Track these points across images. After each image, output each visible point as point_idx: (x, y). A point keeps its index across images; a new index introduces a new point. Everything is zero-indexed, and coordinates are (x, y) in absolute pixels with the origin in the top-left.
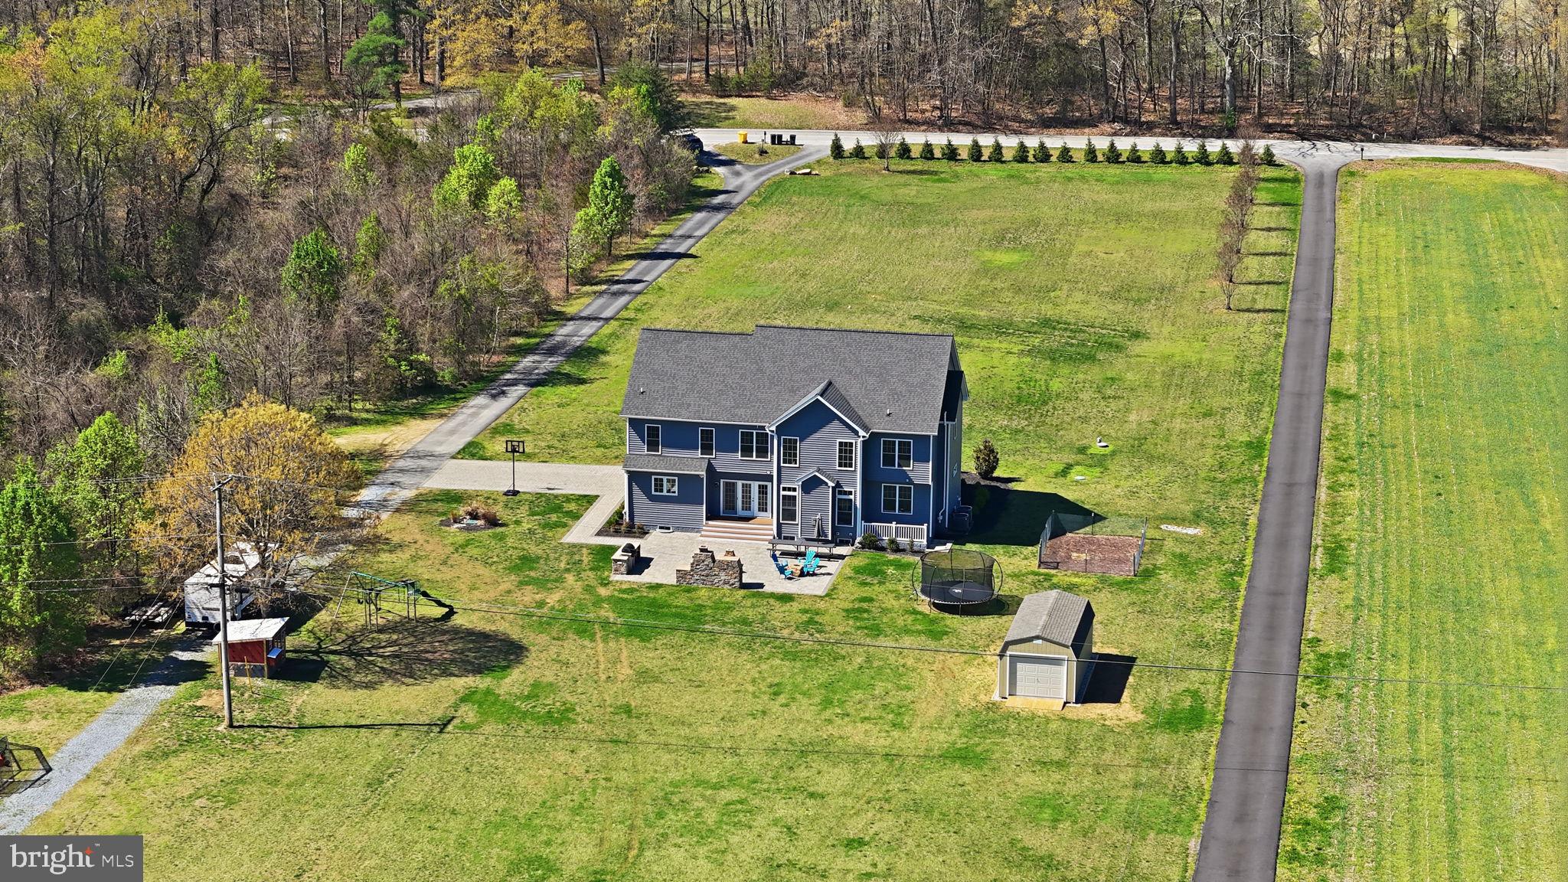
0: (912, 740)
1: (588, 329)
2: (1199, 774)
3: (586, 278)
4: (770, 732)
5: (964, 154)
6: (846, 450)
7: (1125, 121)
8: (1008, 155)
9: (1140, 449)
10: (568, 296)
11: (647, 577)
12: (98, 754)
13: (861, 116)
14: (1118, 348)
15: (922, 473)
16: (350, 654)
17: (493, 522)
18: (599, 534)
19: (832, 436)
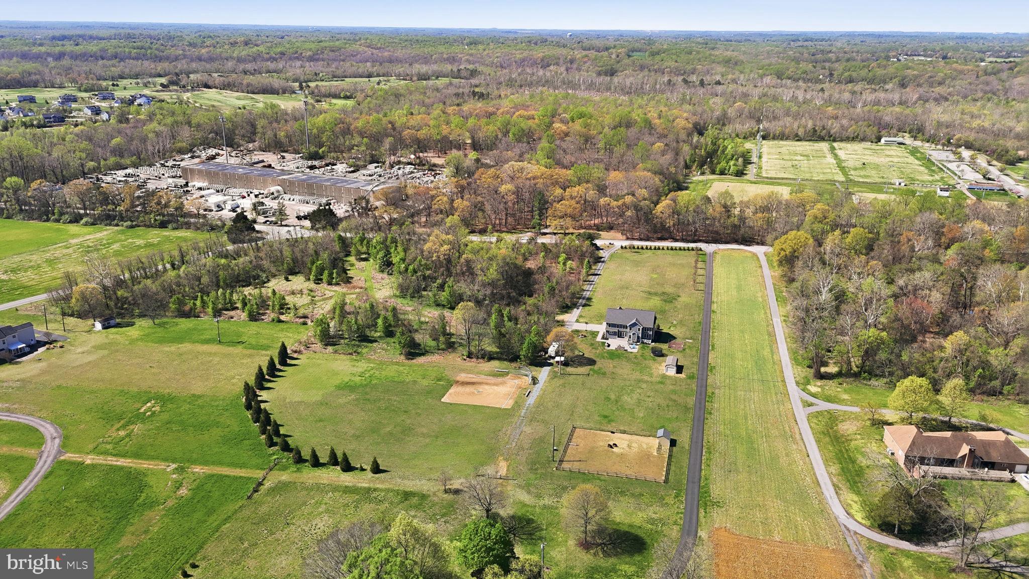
2: (694, 387)
7: (673, 239)
9: (681, 323)
10: (583, 285)
11: (610, 348)
12: (544, 378)
14: (676, 299)
17: (585, 336)
18: (601, 339)
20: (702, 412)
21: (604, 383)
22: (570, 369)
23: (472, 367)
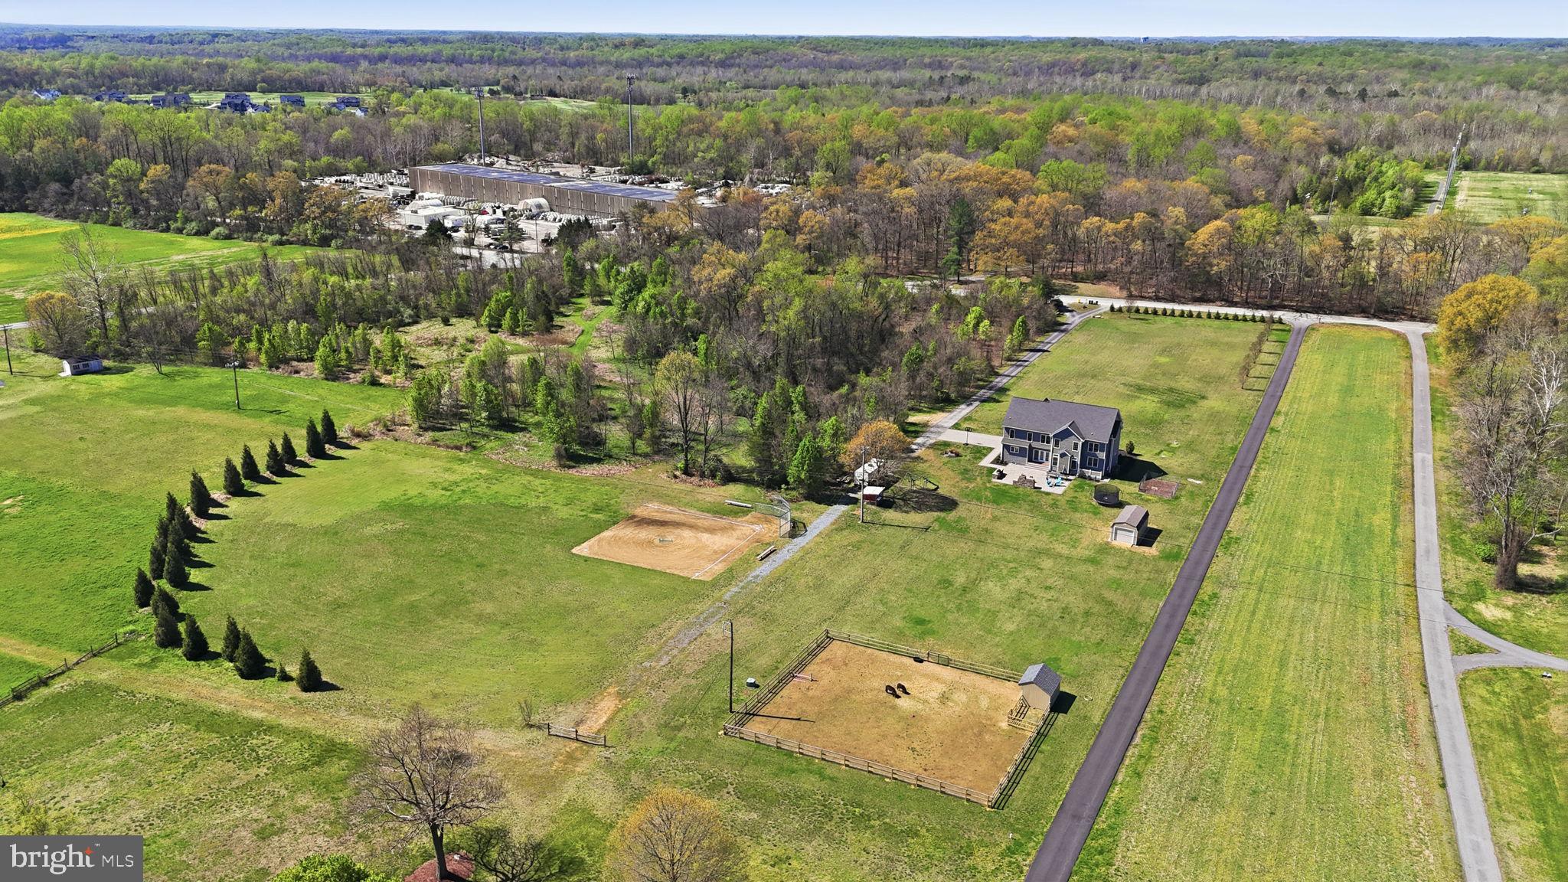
0: (1076, 553)
1: (1005, 380)
2: (1171, 578)
3: (1009, 359)
4: (1031, 544)
5: (1160, 312)
6: (1076, 445)
7: (1226, 301)
8: (1177, 313)
9: (1190, 447)
10: (1002, 366)
11: (1004, 481)
12: (822, 527)
13: (1125, 293)
14: (1195, 402)
15: (1102, 455)
16: (902, 499)
17: (958, 455)
18: (992, 463)
19: (1072, 440)
20: (1170, 635)
21: (954, 549)
22: (890, 515)
23: (681, 491)
